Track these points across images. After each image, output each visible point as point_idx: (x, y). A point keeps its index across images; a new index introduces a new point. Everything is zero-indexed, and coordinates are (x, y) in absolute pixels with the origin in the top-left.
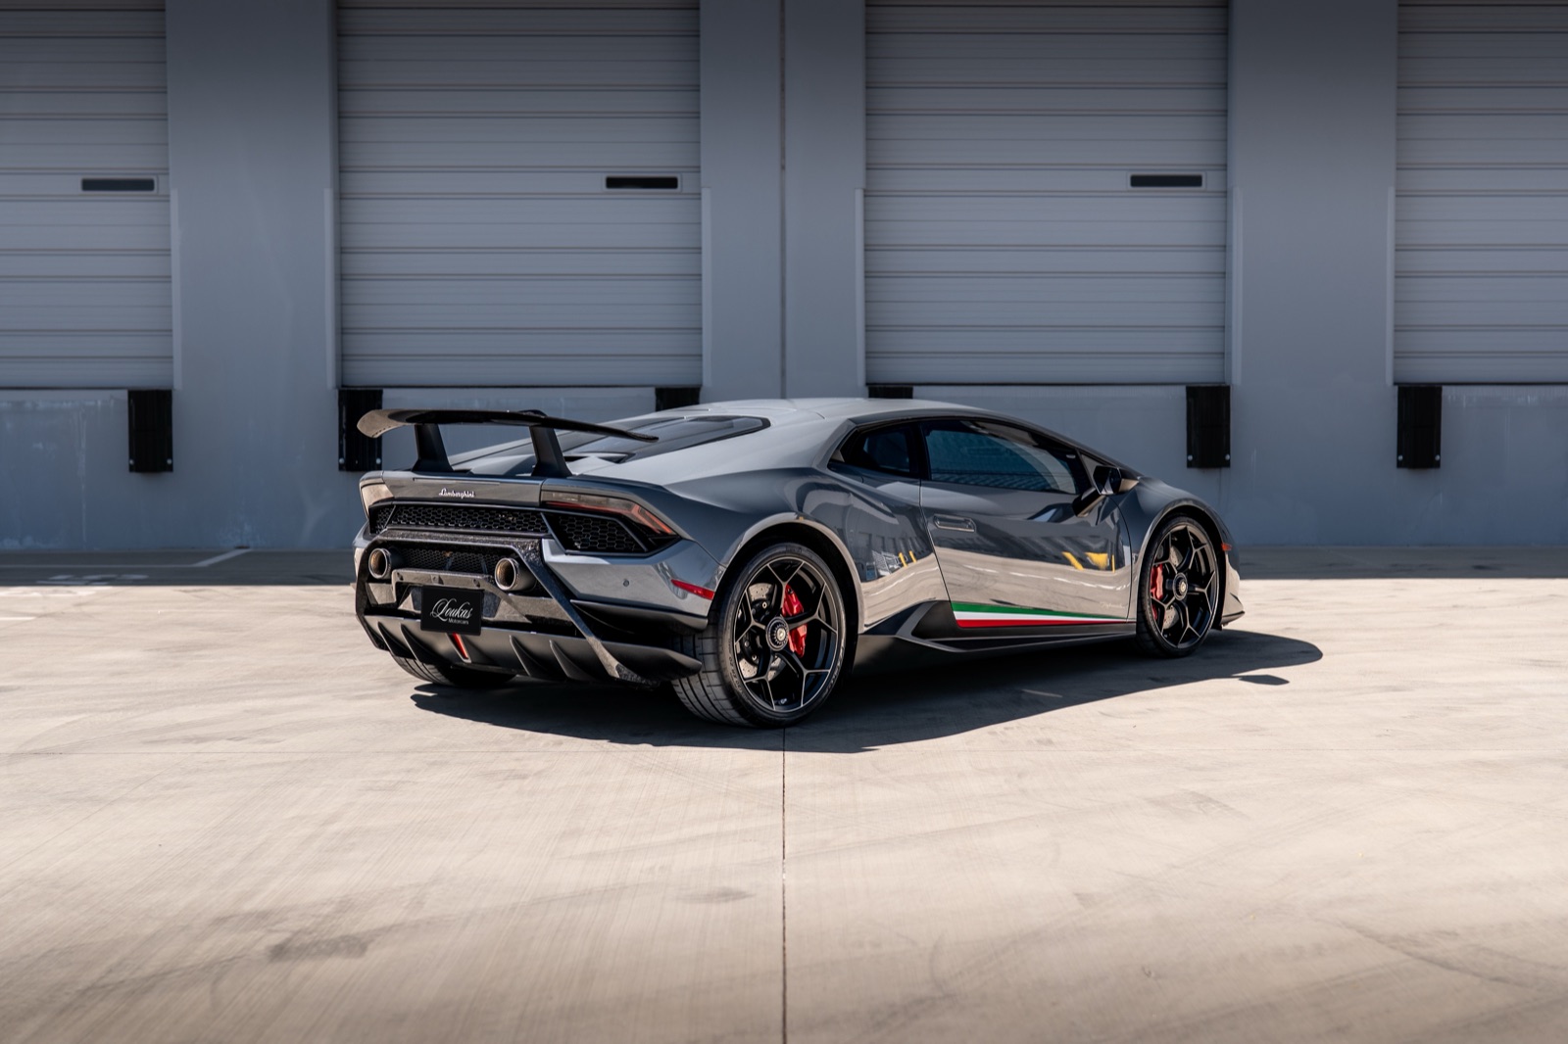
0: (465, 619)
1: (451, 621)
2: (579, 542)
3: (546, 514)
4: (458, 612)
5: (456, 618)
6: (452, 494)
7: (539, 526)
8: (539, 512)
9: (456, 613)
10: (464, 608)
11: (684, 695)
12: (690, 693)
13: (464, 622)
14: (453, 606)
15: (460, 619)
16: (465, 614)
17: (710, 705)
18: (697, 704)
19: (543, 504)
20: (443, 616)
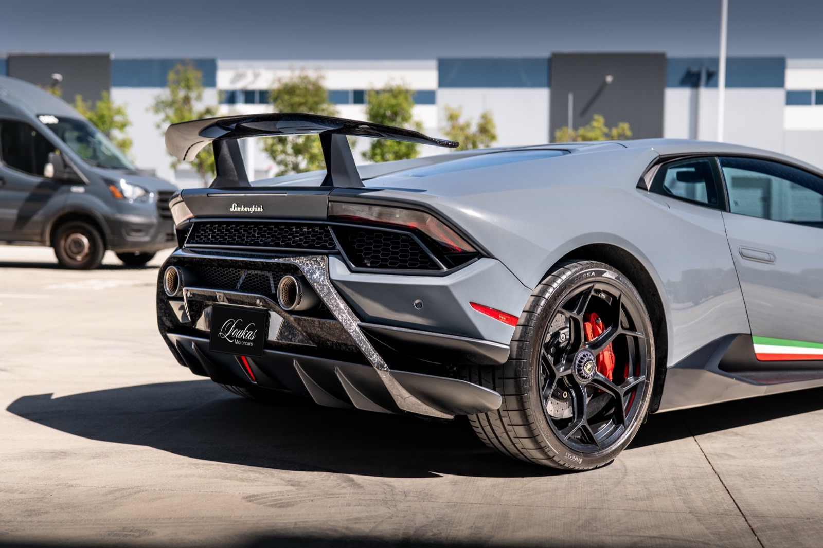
0: (249, 341)
1: (237, 342)
2: (369, 259)
3: (333, 227)
4: (244, 333)
5: (241, 339)
6: (242, 209)
7: (326, 241)
8: (327, 225)
9: (241, 334)
10: (249, 329)
11: (480, 430)
12: (488, 429)
13: (249, 344)
14: (240, 327)
15: (245, 340)
16: (250, 335)
17: (510, 443)
18: (491, 435)
19: (332, 218)
20: (229, 337)
